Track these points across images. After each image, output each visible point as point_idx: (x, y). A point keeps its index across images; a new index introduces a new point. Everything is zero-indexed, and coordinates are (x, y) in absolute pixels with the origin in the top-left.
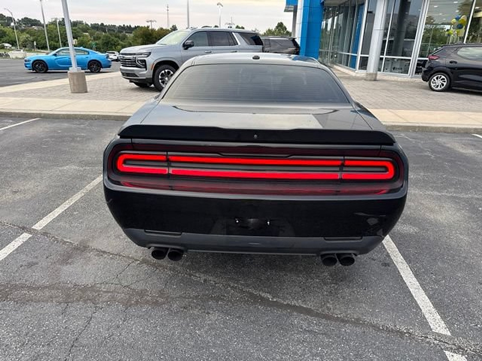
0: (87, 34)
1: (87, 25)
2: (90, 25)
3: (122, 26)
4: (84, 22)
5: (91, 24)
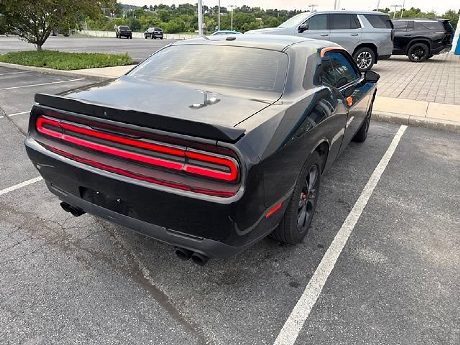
0: (260, 19)
1: (263, 11)
2: (265, 11)
3: (293, 11)
4: (261, 8)
5: (267, 10)
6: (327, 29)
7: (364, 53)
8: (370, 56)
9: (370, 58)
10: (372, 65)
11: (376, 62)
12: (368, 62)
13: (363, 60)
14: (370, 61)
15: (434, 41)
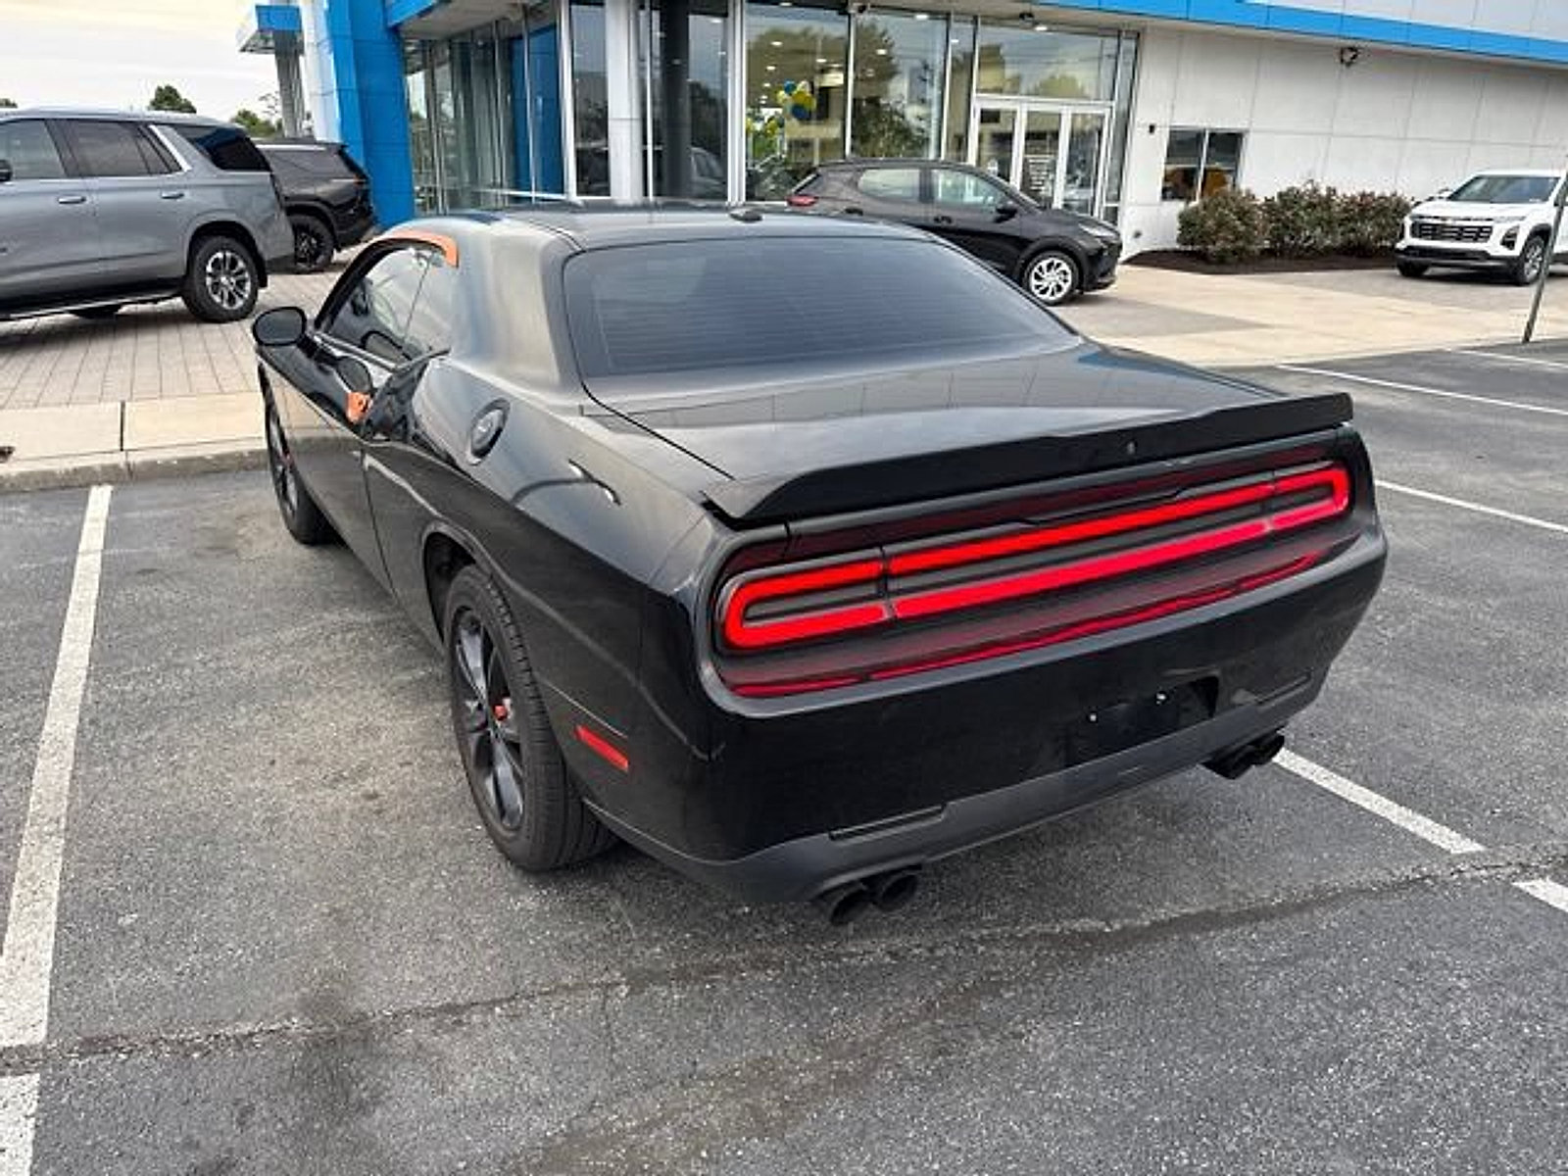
6: (69, 176)
7: (220, 255)
8: (241, 264)
9: (241, 272)
10: (254, 294)
11: (264, 284)
12: (240, 284)
13: (223, 279)
14: (244, 281)
15: (340, 206)
